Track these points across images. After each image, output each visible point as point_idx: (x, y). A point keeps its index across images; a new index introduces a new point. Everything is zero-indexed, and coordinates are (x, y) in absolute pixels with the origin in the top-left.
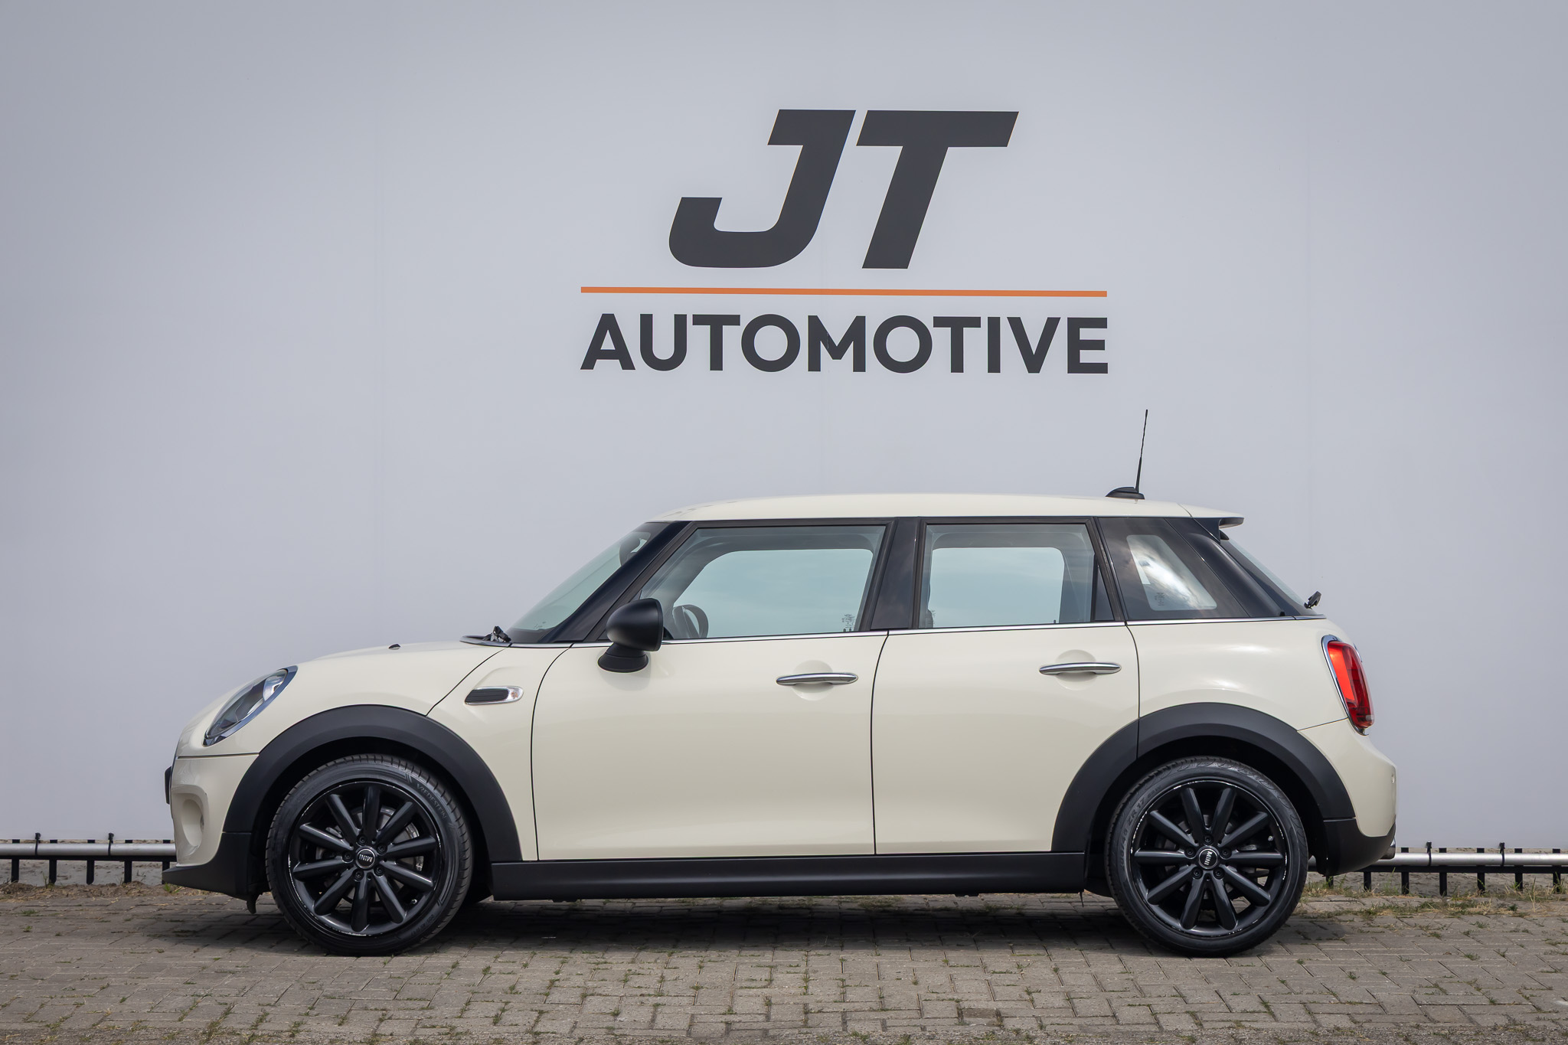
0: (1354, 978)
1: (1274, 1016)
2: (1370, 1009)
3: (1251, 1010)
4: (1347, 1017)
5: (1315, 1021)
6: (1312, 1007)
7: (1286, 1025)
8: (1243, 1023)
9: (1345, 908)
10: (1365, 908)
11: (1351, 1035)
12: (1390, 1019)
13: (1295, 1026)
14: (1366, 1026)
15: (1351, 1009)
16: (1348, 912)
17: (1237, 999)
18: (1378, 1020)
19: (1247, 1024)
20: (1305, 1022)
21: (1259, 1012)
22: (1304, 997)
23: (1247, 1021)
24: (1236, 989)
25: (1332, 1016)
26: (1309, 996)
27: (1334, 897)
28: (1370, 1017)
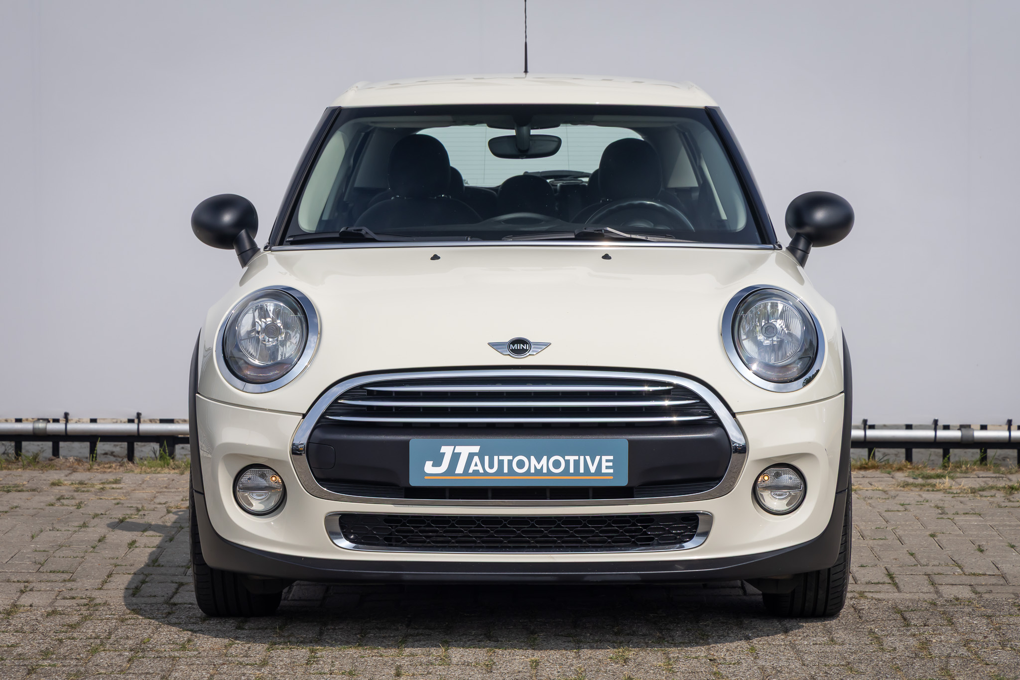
0: (982, 551)
1: (898, 587)
2: (993, 580)
3: (876, 581)
4: (969, 588)
5: (937, 592)
6: (937, 579)
7: (908, 596)
8: (866, 594)
9: (991, 483)
10: (1010, 484)
11: (968, 605)
12: (1011, 589)
13: (916, 597)
14: (987, 596)
15: (973, 580)
16: (992, 488)
17: (863, 571)
18: (999, 591)
19: (870, 595)
20: (927, 593)
21: (884, 583)
22: (929, 569)
23: (870, 592)
24: (864, 562)
25: (955, 588)
26: (935, 568)
27: (982, 474)
28: (991, 588)
